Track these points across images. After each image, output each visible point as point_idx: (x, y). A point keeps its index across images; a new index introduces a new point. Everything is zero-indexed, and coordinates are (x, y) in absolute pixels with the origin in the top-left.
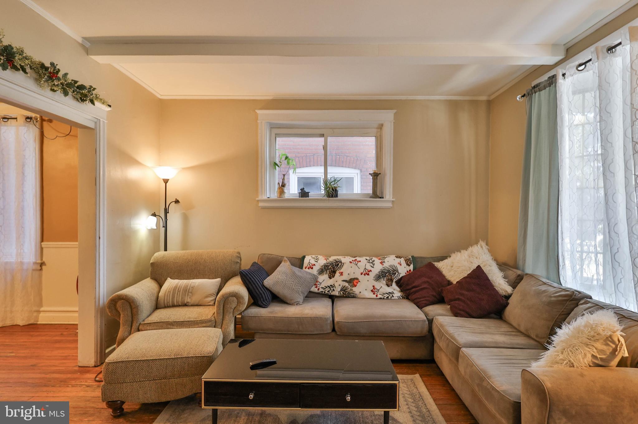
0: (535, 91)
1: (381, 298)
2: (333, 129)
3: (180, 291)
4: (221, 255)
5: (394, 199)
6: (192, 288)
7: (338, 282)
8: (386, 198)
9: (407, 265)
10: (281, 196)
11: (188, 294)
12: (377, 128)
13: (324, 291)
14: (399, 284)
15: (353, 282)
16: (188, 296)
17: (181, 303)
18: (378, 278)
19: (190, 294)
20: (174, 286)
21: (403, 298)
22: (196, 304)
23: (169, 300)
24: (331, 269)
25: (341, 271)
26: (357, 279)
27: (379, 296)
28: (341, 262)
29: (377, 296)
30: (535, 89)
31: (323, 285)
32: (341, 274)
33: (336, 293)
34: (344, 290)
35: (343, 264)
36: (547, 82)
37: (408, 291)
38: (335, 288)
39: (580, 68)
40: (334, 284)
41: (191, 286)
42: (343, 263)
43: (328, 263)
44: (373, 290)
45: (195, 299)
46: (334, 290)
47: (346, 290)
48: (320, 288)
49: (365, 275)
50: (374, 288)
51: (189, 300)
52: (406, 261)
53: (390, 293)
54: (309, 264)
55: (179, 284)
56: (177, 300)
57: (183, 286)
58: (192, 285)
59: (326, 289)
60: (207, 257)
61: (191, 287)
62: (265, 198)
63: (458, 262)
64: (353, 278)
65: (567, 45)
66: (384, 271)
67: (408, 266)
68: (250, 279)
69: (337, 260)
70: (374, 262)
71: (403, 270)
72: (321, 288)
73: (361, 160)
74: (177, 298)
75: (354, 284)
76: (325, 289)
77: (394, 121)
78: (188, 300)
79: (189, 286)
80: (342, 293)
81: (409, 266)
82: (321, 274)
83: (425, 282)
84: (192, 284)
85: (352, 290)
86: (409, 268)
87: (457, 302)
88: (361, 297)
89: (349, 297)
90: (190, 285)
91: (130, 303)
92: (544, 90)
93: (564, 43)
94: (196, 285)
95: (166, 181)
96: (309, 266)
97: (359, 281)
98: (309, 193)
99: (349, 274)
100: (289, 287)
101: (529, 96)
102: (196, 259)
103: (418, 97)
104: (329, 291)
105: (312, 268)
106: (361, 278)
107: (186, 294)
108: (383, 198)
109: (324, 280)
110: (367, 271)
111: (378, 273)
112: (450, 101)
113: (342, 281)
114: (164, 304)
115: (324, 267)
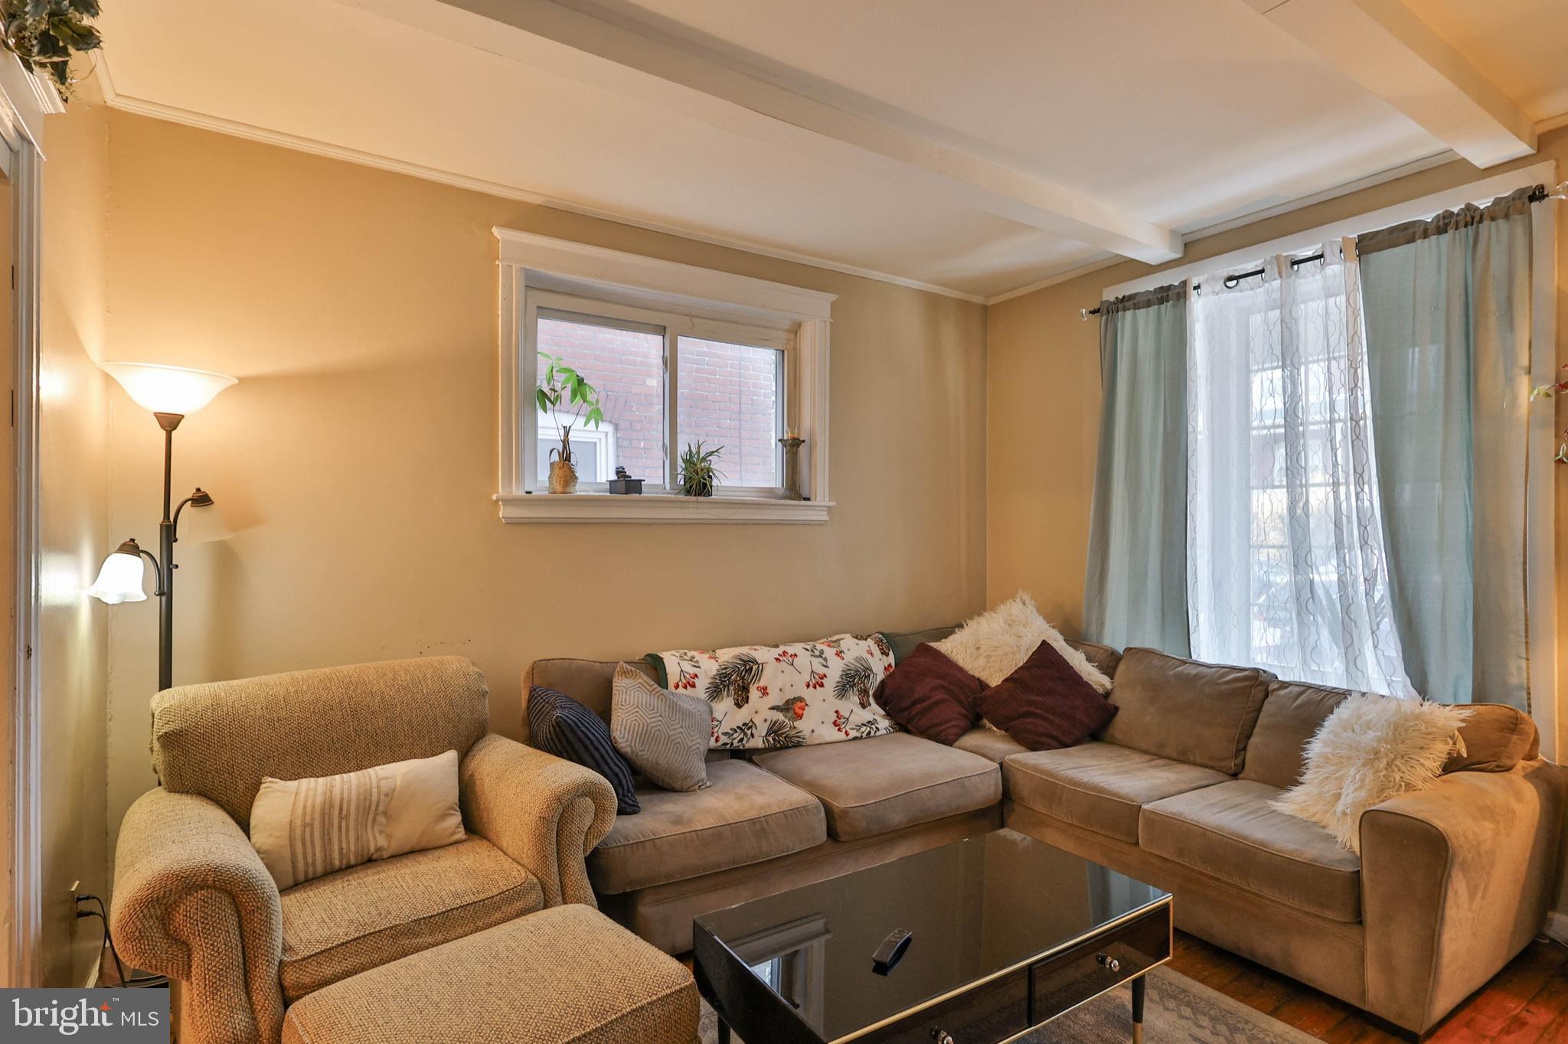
0: (1124, 306)
1: (855, 738)
2: (693, 316)
3: (348, 815)
4: (429, 675)
5: (831, 504)
6: (387, 795)
7: (760, 711)
8: (815, 500)
9: (882, 653)
10: (568, 490)
11: (374, 819)
12: (789, 331)
13: (729, 741)
14: (883, 700)
15: (793, 707)
16: (373, 827)
17: (356, 858)
18: (842, 690)
19: (381, 819)
20: (319, 800)
21: (895, 731)
22: (407, 849)
23: (314, 855)
24: (736, 681)
25: (762, 684)
26: (800, 699)
27: (853, 734)
28: (755, 662)
29: (847, 734)
30: (1127, 304)
31: (726, 727)
32: (764, 691)
33: (758, 742)
34: (775, 732)
35: (761, 666)
36: (1156, 296)
37: (906, 713)
38: (756, 728)
39: (1229, 284)
40: (751, 720)
41: (384, 789)
42: (762, 664)
43: (725, 668)
44: (836, 721)
45: (404, 831)
46: (752, 735)
47: (779, 730)
48: (720, 735)
49: (815, 687)
50: (838, 717)
51: (382, 841)
52: (878, 646)
53: (869, 722)
54: (684, 676)
55: (337, 791)
56: (341, 849)
57: (354, 797)
58: (385, 786)
59: (735, 735)
60: (386, 686)
61: (382, 797)
62: (520, 494)
63: (990, 638)
64: (792, 698)
65: (1189, 236)
66: (849, 672)
67: (884, 656)
68: (586, 735)
69: (746, 659)
70: (823, 653)
71: (880, 665)
72: (723, 734)
73: (616, 401)
74: (340, 841)
75: (795, 713)
76: (732, 734)
77: (832, 320)
78: (377, 840)
79: (375, 790)
80: (770, 739)
81: (887, 655)
82: (714, 698)
83: (935, 688)
84: (383, 783)
85: (795, 728)
86: (887, 662)
87: (1027, 720)
88: (816, 742)
89: (788, 747)
90: (378, 787)
91: (229, 893)
92: (1146, 309)
93: (1183, 233)
94: (398, 782)
95: (170, 423)
96: (684, 681)
97: (807, 705)
98: (642, 483)
99: (781, 690)
100: (678, 743)
101: (1111, 314)
102: (350, 698)
103: (874, 272)
104: (741, 740)
105: (693, 686)
106: (808, 694)
107: (367, 820)
108: (808, 499)
109: (727, 714)
110: (817, 677)
111: (840, 680)
112: (926, 295)
113: (770, 709)
114: (295, 873)
115: (720, 680)
